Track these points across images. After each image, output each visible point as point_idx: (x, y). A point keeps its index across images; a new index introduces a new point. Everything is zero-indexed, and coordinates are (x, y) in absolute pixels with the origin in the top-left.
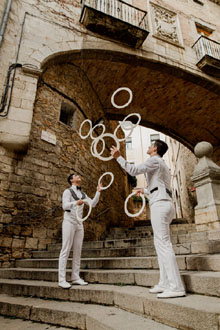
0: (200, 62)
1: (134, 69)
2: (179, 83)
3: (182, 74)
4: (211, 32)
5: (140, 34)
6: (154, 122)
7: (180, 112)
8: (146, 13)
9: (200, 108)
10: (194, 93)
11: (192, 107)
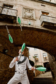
0: (42, 24)
1: (17, 30)
2: (36, 32)
3: (35, 30)
4: (48, 13)
5: (13, 18)
6: (34, 45)
7: (41, 42)
8: (17, 10)
9: (48, 40)
10: (44, 35)
11: (45, 39)
